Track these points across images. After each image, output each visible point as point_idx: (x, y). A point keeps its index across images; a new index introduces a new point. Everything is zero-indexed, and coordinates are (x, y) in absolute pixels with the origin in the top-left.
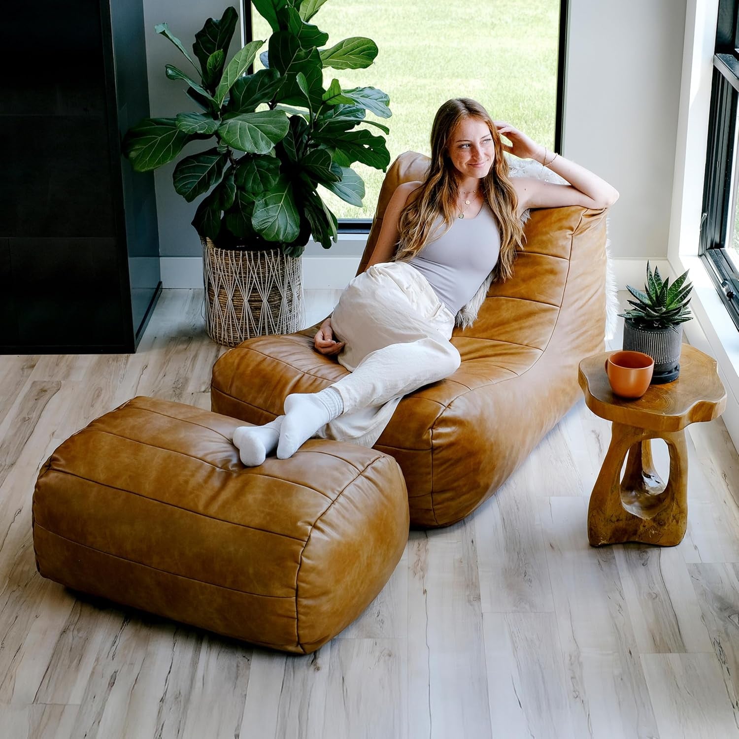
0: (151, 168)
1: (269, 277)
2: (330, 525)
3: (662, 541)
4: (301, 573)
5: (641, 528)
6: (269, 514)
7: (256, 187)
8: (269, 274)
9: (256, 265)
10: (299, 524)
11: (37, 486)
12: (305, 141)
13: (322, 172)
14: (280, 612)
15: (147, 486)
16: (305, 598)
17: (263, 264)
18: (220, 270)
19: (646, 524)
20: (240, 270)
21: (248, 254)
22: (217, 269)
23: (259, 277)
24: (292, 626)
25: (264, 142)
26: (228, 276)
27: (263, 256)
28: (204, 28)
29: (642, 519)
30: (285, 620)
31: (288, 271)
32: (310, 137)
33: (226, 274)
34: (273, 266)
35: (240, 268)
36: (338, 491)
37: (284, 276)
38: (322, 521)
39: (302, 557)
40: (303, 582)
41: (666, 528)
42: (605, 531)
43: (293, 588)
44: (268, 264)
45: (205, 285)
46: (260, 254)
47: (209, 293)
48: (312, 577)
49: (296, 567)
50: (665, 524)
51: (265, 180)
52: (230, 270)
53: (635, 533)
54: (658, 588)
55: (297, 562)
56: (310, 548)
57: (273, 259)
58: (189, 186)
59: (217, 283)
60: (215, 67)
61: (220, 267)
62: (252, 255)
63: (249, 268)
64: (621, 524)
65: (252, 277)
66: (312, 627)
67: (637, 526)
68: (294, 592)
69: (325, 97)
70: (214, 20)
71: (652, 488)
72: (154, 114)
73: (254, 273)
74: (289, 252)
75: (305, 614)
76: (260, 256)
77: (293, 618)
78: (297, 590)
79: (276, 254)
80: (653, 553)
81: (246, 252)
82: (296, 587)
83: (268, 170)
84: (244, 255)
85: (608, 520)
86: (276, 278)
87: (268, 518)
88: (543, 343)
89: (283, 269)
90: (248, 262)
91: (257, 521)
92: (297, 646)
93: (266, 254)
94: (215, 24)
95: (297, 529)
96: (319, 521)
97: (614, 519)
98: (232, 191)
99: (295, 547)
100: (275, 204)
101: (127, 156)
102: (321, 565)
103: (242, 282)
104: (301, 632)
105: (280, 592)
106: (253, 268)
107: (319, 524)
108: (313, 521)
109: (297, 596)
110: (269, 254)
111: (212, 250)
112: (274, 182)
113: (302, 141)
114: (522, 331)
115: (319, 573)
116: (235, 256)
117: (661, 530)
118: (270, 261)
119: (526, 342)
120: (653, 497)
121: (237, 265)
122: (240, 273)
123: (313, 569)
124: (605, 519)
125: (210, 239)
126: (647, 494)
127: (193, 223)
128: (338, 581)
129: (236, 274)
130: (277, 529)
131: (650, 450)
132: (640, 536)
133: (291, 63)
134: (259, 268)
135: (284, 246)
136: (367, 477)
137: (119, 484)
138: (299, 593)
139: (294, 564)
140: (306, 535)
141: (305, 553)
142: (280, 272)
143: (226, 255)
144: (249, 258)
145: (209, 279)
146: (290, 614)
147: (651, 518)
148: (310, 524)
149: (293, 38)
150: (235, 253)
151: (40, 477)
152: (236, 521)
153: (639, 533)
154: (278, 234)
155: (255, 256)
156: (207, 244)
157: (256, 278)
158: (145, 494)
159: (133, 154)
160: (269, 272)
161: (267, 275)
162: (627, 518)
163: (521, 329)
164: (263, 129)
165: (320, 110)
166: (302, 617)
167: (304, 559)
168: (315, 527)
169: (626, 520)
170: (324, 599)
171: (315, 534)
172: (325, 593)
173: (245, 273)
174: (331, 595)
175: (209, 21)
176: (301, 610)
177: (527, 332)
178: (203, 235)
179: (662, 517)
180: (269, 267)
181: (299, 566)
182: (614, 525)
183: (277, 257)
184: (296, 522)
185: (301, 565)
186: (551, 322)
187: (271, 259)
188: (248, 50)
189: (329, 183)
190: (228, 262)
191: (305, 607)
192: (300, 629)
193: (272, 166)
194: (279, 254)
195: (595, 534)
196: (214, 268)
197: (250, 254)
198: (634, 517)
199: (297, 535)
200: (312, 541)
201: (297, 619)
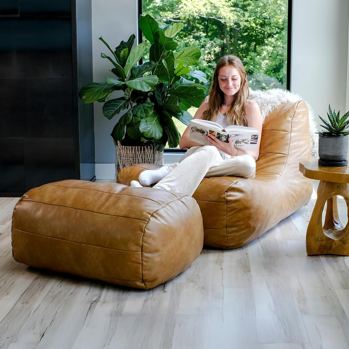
0: (92, 102)
1: (147, 159)
2: (161, 216)
3: (345, 253)
4: (144, 238)
5: (334, 245)
6: (129, 210)
7: (142, 115)
8: (147, 158)
9: (141, 153)
10: (144, 213)
11: (15, 209)
12: (166, 95)
13: (174, 108)
14: (133, 259)
15: (69, 202)
16: (146, 252)
17: (144, 153)
18: (124, 156)
19: (336, 243)
20: (133, 156)
21: (137, 148)
22: (122, 156)
23: (142, 160)
24: (139, 268)
25: (146, 87)
26: (127, 159)
27: (144, 149)
28: (120, 45)
29: (334, 240)
30: (136, 264)
31: (156, 158)
32: (168, 92)
33: (126, 158)
34: (149, 155)
35: (133, 155)
36: (166, 203)
37: (154, 160)
38: (156, 213)
39: (145, 229)
40: (145, 243)
41: (347, 245)
42: (316, 246)
43: (140, 246)
44: (147, 153)
45: (116, 168)
46: (143, 148)
47: (118, 170)
48: (150, 240)
49: (142, 234)
50: (346, 243)
51: (146, 112)
52: (128, 156)
53: (331, 248)
55: (142, 231)
56: (150, 224)
57: (149, 151)
58: (110, 113)
59: (122, 164)
60: (124, 57)
61: (124, 155)
62: (139, 148)
63: (138, 155)
64: (323, 243)
65: (139, 160)
66: (149, 269)
67: (332, 244)
68: (140, 248)
70: (124, 41)
71: (339, 228)
72: (94, 81)
73: (140, 157)
74: (157, 148)
75: (146, 262)
76: (143, 149)
77: (140, 263)
78: (142, 247)
79: (151, 148)
80: (341, 259)
81: (136, 147)
82: (141, 245)
83: (148, 107)
84: (135, 148)
85: (316, 240)
86: (151, 161)
87: (129, 212)
88: (280, 172)
89: (154, 157)
90: (137, 151)
91: (123, 213)
92: (142, 283)
93: (146, 148)
94: (125, 43)
95: (143, 215)
96: (155, 213)
97: (320, 239)
98: (130, 115)
99: (142, 224)
100: (151, 122)
101: (81, 98)
102: (155, 234)
103: (134, 162)
104: (144, 272)
105: (133, 248)
106: (139, 155)
107: (155, 214)
108: (151, 213)
109: (142, 251)
110: (147, 148)
111: (120, 147)
112: (151, 112)
113: (164, 95)
114: (269, 167)
115: (154, 239)
116: (131, 149)
117: (345, 247)
118: (148, 152)
119: (271, 171)
120: (340, 231)
121: (132, 153)
122: (133, 158)
123: (150, 236)
124: (315, 239)
125: (119, 141)
126: (337, 231)
127: (111, 135)
128: (164, 246)
129: (131, 158)
130: (133, 216)
131: (337, 210)
132: (333, 250)
133: (160, 59)
134: (142, 155)
135: (155, 144)
136: (182, 201)
137: (55, 203)
138: (143, 249)
139: (141, 232)
140: (148, 218)
141: (147, 227)
142: (152, 158)
143: (127, 148)
144: (138, 150)
145: (118, 163)
146: (138, 261)
147: (339, 239)
148: (150, 214)
149: (161, 46)
150: (131, 147)
151: (17, 204)
152: (112, 214)
153: (333, 248)
154: (151, 134)
155: (141, 149)
156: (118, 145)
157: (141, 160)
158: (68, 206)
159: (84, 97)
160: (147, 157)
161: (146, 159)
162: (326, 239)
163: (268, 166)
165: (172, 81)
166: (144, 263)
167: (146, 230)
168: (152, 216)
169: (326, 240)
170: (156, 254)
171: (152, 219)
172: (156, 251)
173: (136, 158)
174: (160, 253)
175: (122, 42)
176: (144, 259)
177: (272, 168)
178: (116, 140)
179: (345, 239)
180: (147, 155)
181: (143, 233)
182: (319, 243)
183: (151, 150)
184: (143, 212)
185: (144, 233)
186: (283, 163)
187: (148, 151)
188: (140, 48)
190: (127, 152)
191: (146, 257)
192: (143, 270)
193: (150, 106)
194: (152, 148)
195: (310, 248)
196: (121, 156)
197: (138, 148)
198: (330, 239)
199: (143, 218)
200: (151, 222)
201: (142, 264)
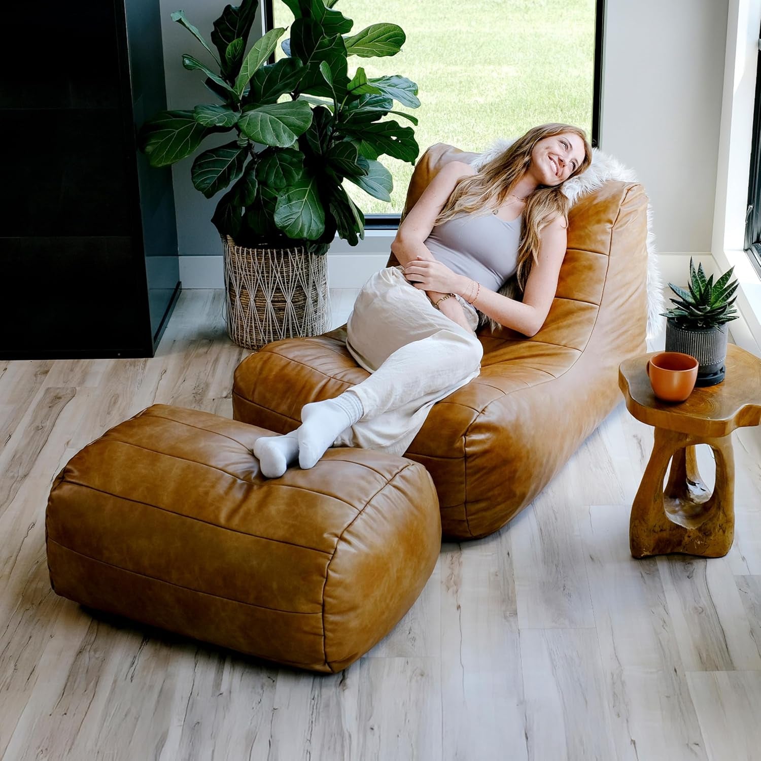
0: (169, 163)
1: (293, 275)
2: (357, 536)
3: (708, 552)
4: (327, 588)
5: (686, 538)
6: (293, 526)
7: (278, 182)
8: (293, 273)
9: (279, 264)
10: (325, 535)
11: (50, 499)
12: (329, 133)
13: (348, 166)
14: (306, 629)
15: (165, 498)
16: (331, 614)
17: (287, 263)
18: (242, 269)
19: (691, 534)
20: (263, 269)
21: (271, 252)
22: (238, 268)
23: (283, 277)
24: (319, 643)
25: (286, 134)
26: (250, 275)
27: (286, 254)
28: (222, 16)
29: (686, 529)
30: (312, 637)
31: (313, 270)
32: (335, 128)
33: (248, 273)
34: (297, 265)
35: (263, 267)
36: (365, 501)
37: (308, 275)
38: (349, 532)
39: (329, 571)
40: (330, 597)
41: (712, 538)
42: (648, 542)
43: (319, 604)
44: (292, 262)
45: (226, 285)
46: (284, 252)
47: (230, 294)
48: (339, 592)
49: (323, 581)
50: (711, 534)
51: (287, 175)
52: (252, 269)
53: (680, 543)
54: (704, 602)
55: (323, 576)
56: (336, 560)
57: (297, 257)
58: (208, 181)
59: (238, 283)
60: (234, 57)
61: (241, 266)
62: (275, 253)
63: (272, 267)
64: (665, 535)
65: (275, 277)
66: (340, 644)
67: (682, 536)
68: (321, 608)
69: (350, 86)
70: (233, 6)
71: (698, 497)
72: (171, 106)
73: (277, 272)
74: (314, 250)
75: (332, 631)
76: (284, 254)
77: (320, 635)
78: (323, 605)
79: (300, 252)
80: (699, 565)
81: (269, 250)
82: (322, 602)
83: (291, 164)
84: (266, 253)
85: (650, 531)
86: (301, 277)
87: (292, 530)
88: (581, 343)
89: (307, 268)
90: (270, 260)
91: (280, 533)
92: (324, 664)
93: (289, 253)
94: (234, 11)
95: (323, 540)
96: (345, 532)
97: (657, 529)
98: (254, 186)
99: (321, 560)
100: (299, 199)
101: (143, 150)
102: (349, 579)
103: (264, 282)
104: (328, 650)
105: (305, 607)
106: (276, 267)
107: (347, 536)
108: (339, 532)
109: (323, 612)
110: (293, 252)
111: (232, 249)
112: (298, 177)
113: (326, 132)
114: (560, 331)
115: (347, 587)
116: (257, 254)
117: (708, 541)
118: (294, 260)
119: (563, 343)
120: (697, 505)
121: (260, 263)
122: (262, 273)
123: (339, 583)
124: (647, 529)
125: (231, 236)
126: (692, 503)
127: (212, 221)
128: (366, 596)
129: (258, 273)
130: (302, 542)
131: (694, 456)
132: (684, 547)
133: (314, 51)
134: (282, 267)
135: (309, 243)
136: (395, 487)
137: (135, 496)
138: (326, 609)
139: (319, 578)
140: (332, 547)
141: (332, 567)
142: (304, 270)
143: (248, 253)
144: (272, 257)
145: (230, 279)
146: (317, 630)
147: (696, 527)
148: (336, 536)
149: (316, 25)
150: (257, 251)
151: (53, 490)
152: (258, 533)
153: (683, 543)
154: (301, 231)
155: (279, 254)
156: (227, 242)
157: (279, 277)
158: (162, 506)
159: (149, 149)
160: (293, 270)
161: (291, 274)
162: (671, 528)
163: (558, 328)
164: (285, 121)
165: (345, 99)
166: (329, 634)
167: (330, 573)
168: (341, 538)
169: (670, 530)
170: (352, 615)
171: (342, 546)
172: (353, 608)
173: (268, 273)
174: (359, 611)
175: (228, 8)
176: (328, 626)
177: (565, 332)
178: (223, 232)
179: (708, 527)
180: (293, 266)
181: (325, 580)
182: (657, 536)
183: (301, 255)
184: (322, 534)
185: (327, 578)
186: (590, 321)
187: (295, 257)
188: (269, 38)
189: (355, 177)
190: (249, 261)
191: (332, 623)
192: (327, 647)
193: (295, 160)
194: (303, 252)
195: (637, 544)
196: (235, 267)
197: (273, 252)
198: (678, 526)
199: (321, 547)
200: (339, 553)
201: (324, 636)
